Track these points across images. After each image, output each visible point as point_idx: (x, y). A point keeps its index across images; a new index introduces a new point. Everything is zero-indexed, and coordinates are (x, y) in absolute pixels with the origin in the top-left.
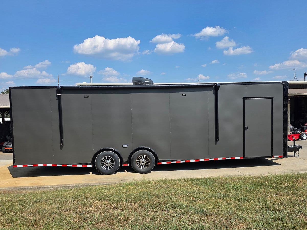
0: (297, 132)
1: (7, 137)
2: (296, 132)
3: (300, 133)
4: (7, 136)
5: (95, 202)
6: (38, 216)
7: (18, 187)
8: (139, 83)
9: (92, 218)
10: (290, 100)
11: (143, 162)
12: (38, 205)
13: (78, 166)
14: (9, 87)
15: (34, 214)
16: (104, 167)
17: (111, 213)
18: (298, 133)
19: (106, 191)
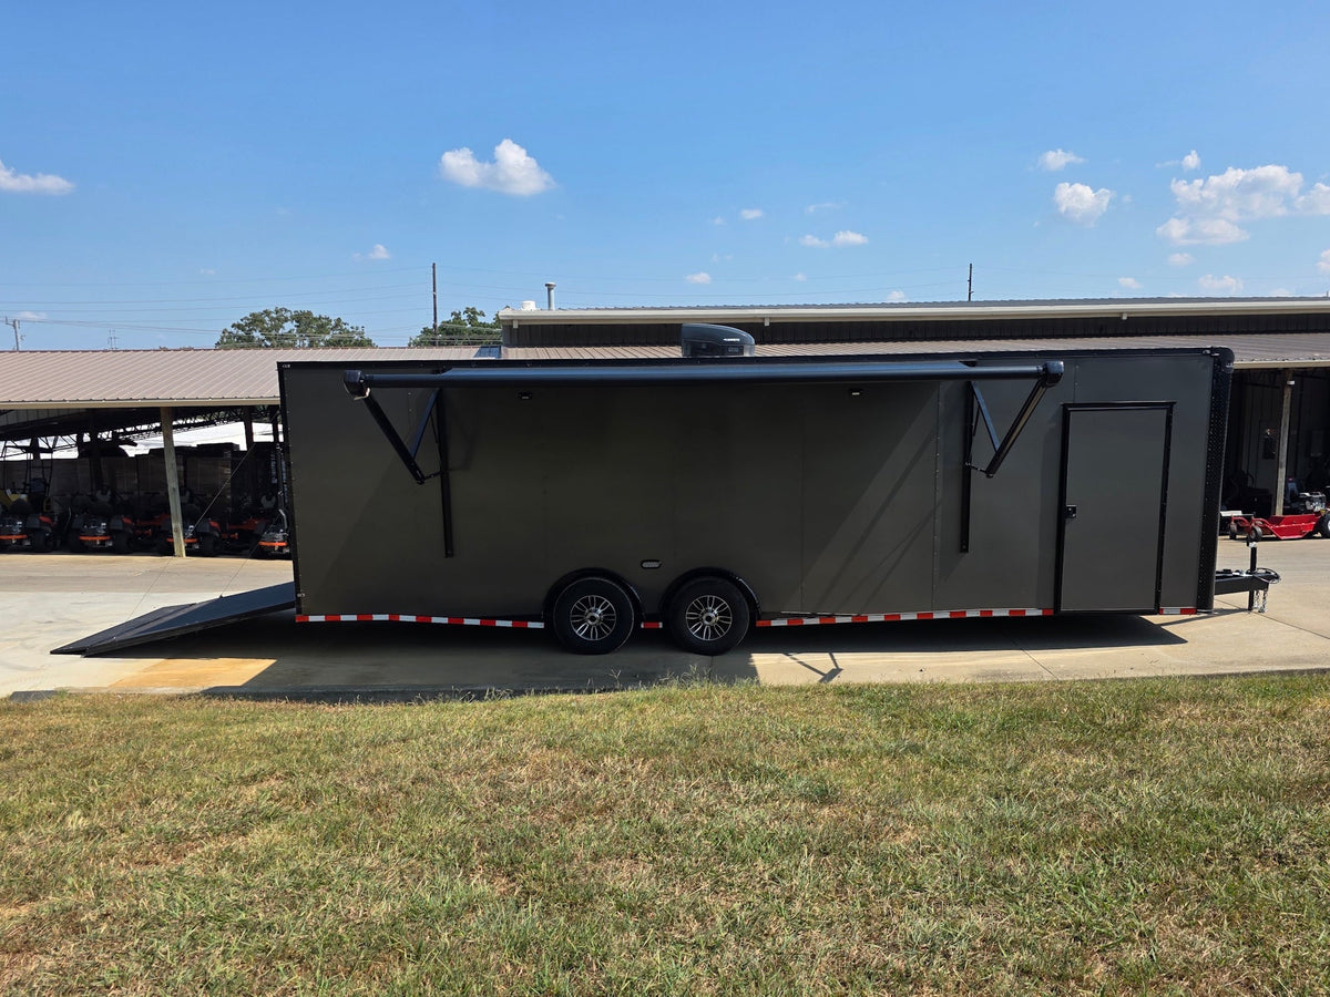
0: (1310, 507)
1: (264, 500)
2: (1305, 506)
3: (1318, 513)
4: (264, 497)
5: (538, 752)
6: (382, 786)
7: (317, 688)
8: (704, 347)
9: (523, 795)
10: (1293, 383)
11: (709, 619)
12: (381, 751)
13: (499, 623)
14: (278, 363)
15: (372, 778)
16: (583, 629)
17: (575, 786)
18: (1312, 511)
19: (576, 717)
